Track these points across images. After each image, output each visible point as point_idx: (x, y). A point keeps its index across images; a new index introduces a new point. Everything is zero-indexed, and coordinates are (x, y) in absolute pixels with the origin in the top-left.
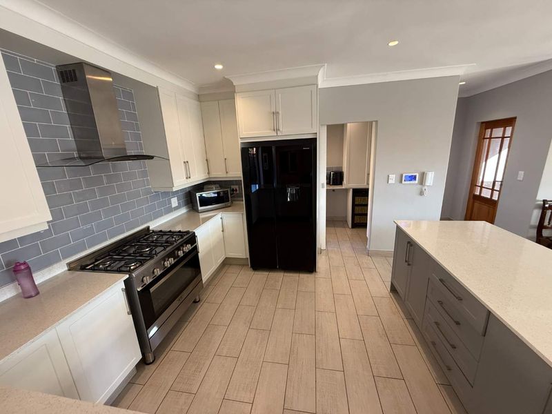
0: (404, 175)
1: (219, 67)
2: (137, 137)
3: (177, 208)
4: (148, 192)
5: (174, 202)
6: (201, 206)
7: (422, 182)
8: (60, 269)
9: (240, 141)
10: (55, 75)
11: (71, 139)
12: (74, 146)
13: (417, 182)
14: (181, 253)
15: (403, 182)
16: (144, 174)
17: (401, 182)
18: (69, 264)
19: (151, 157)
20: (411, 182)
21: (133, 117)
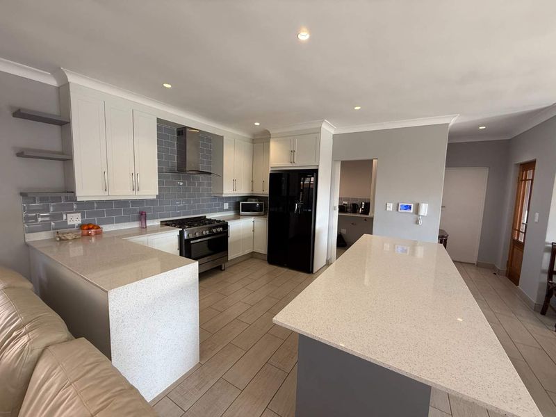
0: (400, 204)
1: (257, 124)
2: (210, 163)
3: (227, 210)
4: (209, 195)
5: (226, 206)
6: (242, 211)
7: (417, 211)
8: (157, 223)
9: (270, 169)
10: (176, 133)
11: (176, 161)
12: (176, 165)
13: (412, 211)
14: (214, 231)
15: (399, 211)
16: (210, 185)
17: (397, 210)
18: (161, 222)
19: (210, 174)
20: (406, 211)
21: (210, 152)
